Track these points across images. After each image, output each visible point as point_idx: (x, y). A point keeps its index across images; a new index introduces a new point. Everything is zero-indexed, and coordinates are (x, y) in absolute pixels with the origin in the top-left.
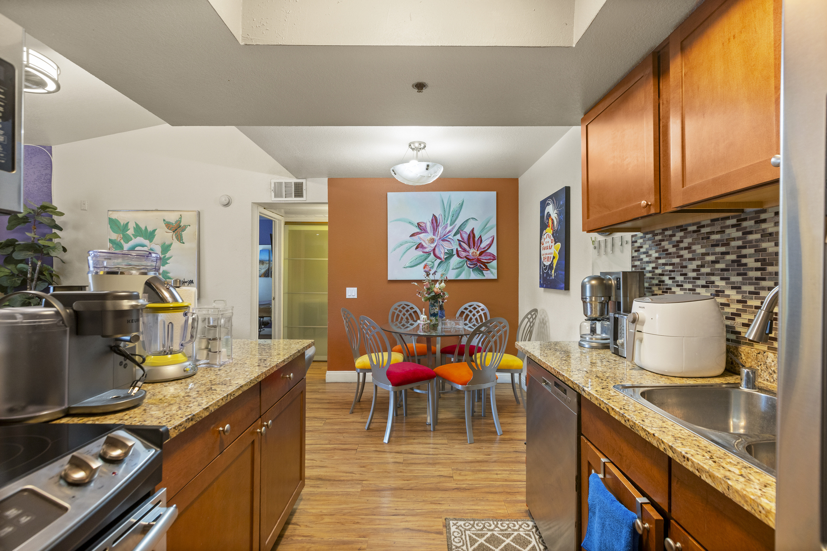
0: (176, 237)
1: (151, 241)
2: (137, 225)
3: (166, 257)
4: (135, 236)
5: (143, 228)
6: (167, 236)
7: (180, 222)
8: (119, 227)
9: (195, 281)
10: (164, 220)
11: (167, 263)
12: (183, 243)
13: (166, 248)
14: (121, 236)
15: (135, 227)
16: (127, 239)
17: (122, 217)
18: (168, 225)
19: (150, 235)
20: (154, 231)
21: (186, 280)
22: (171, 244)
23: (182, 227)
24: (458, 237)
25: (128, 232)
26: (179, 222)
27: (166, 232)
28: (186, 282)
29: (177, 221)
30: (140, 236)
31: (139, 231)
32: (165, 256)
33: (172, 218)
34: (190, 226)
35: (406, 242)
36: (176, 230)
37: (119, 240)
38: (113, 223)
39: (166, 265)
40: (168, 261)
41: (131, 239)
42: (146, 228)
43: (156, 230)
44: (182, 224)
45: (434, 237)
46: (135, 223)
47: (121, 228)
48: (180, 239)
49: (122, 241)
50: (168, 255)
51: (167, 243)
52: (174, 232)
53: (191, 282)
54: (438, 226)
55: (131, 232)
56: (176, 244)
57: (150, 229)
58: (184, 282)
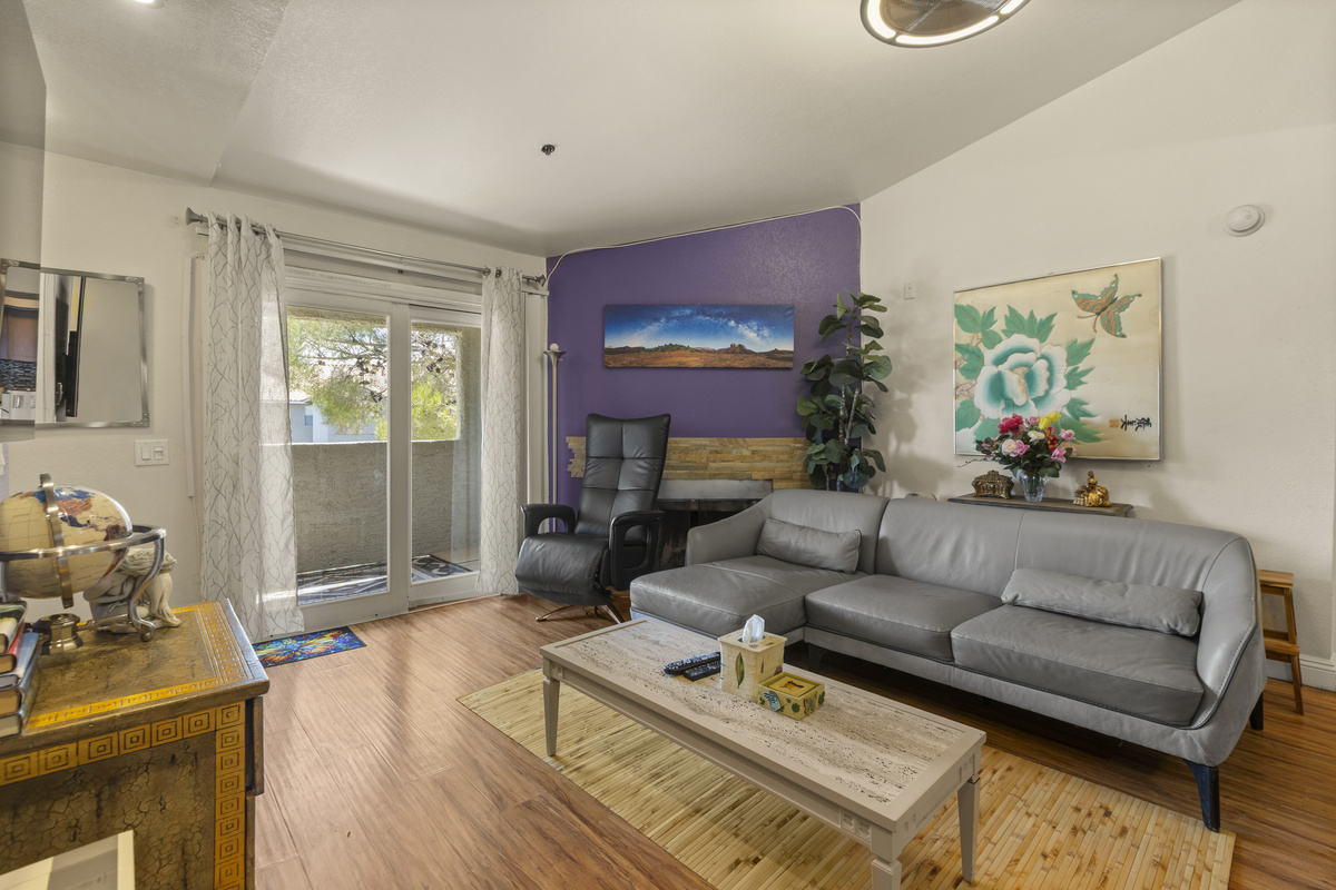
0: (1103, 325)
1: (1042, 339)
2: (1012, 310)
3: (1079, 370)
4: (1008, 333)
5: (1026, 316)
6: (1084, 326)
7: (1115, 290)
8: (975, 320)
9: (1156, 421)
10: (1074, 292)
11: (1082, 383)
12: (1123, 336)
13: (1077, 352)
14: (980, 335)
15: (1008, 315)
16: (992, 341)
17: (980, 301)
18: (1084, 301)
19: (1041, 329)
20: (1051, 318)
21: (1129, 419)
22: (1092, 342)
23: (1120, 301)
25: (994, 328)
26: (1113, 289)
27: (1079, 317)
28: (1131, 423)
29: (1106, 291)
30: (1019, 333)
31: (1016, 323)
32: (1077, 368)
33: (1094, 285)
34: (1140, 296)
36: (1103, 310)
37: (974, 344)
38: (965, 315)
39: (1080, 388)
40: (1083, 379)
41: (1000, 340)
42: (1032, 314)
43: (1055, 315)
44: (1119, 295)
46: (1009, 307)
47: (979, 321)
48: (1114, 328)
49: (981, 346)
50: (1082, 366)
51: (1081, 340)
52: (1098, 314)
53: (1147, 422)
55: (999, 326)
56: (1104, 340)
57: (1040, 316)
58: (1126, 424)
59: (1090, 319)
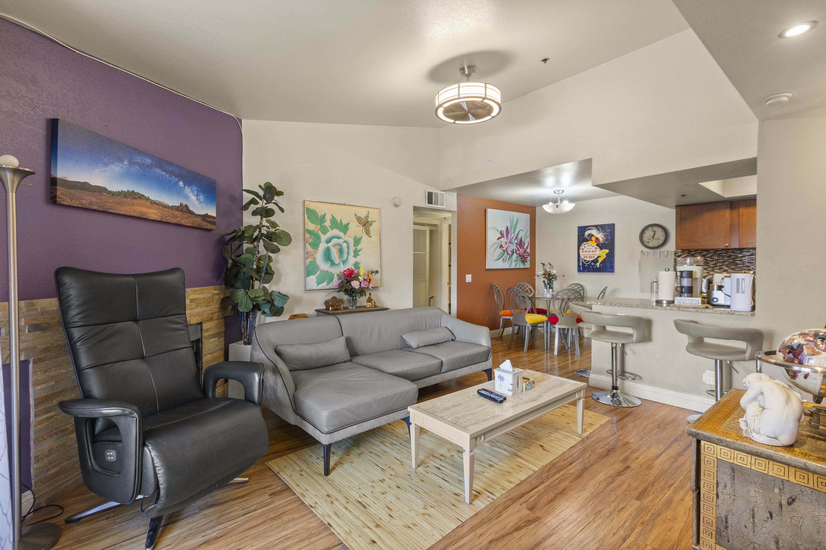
0: (365, 231)
1: (345, 234)
2: (333, 217)
4: (332, 228)
5: (339, 221)
6: (355, 229)
8: (317, 218)
9: (379, 271)
10: (356, 215)
11: (359, 255)
12: (371, 237)
13: (357, 241)
14: (319, 227)
15: (332, 219)
16: (325, 231)
17: (320, 209)
18: (359, 219)
19: (345, 228)
20: (348, 224)
21: (373, 271)
22: (362, 237)
23: (370, 222)
24: (516, 241)
25: (325, 224)
26: (367, 217)
27: (356, 226)
28: (373, 272)
30: (336, 228)
31: (335, 224)
32: (357, 248)
33: (362, 213)
34: (375, 222)
35: (496, 243)
36: (365, 225)
37: (317, 231)
38: (310, 214)
39: (358, 257)
40: (359, 253)
41: (328, 231)
42: (341, 220)
43: (349, 223)
44: (369, 220)
45: (507, 241)
46: (332, 215)
47: (319, 219)
48: (368, 233)
49: (320, 232)
50: (359, 248)
51: (358, 236)
52: (363, 226)
53: (377, 272)
54: (508, 233)
55: (328, 224)
56: (365, 237)
57: (344, 222)
58: (372, 272)
59: (361, 228)
